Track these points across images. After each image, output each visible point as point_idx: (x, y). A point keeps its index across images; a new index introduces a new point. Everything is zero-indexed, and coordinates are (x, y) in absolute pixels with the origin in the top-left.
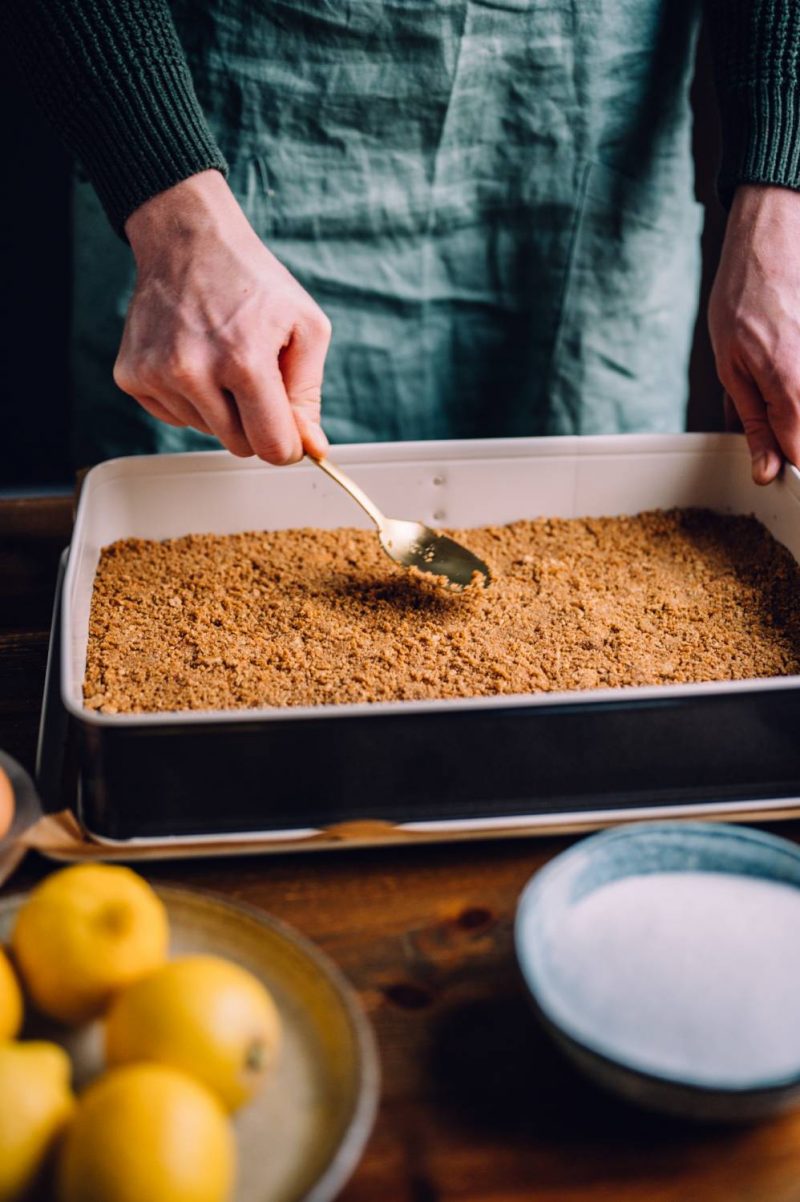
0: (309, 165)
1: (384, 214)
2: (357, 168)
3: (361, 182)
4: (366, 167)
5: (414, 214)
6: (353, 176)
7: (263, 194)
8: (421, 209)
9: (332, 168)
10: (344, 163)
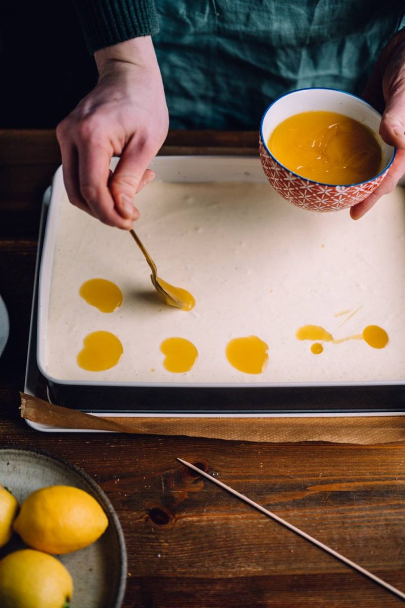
0: (240, 5)
1: (280, 37)
2: (268, 12)
3: (269, 19)
4: (273, 11)
5: (297, 38)
6: (265, 15)
7: (214, 15)
8: (302, 36)
9: (254, 9)
10: (261, 8)
